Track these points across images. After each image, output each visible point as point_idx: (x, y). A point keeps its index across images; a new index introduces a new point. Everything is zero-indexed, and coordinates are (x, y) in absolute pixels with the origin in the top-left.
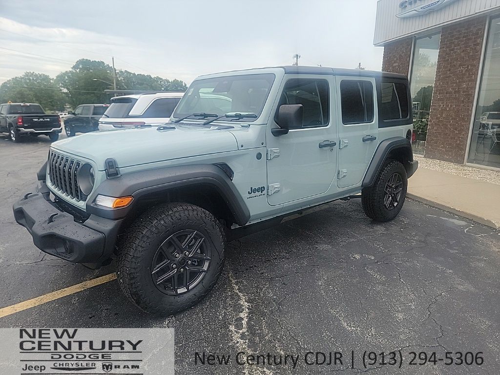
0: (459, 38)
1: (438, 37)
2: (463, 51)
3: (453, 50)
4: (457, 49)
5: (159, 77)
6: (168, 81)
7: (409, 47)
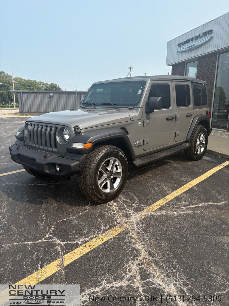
0: (205, 63)
1: (196, 63)
2: (208, 70)
3: (203, 69)
4: (205, 69)
5: (42, 81)
6: (47, 85)
7: (184, 67)
